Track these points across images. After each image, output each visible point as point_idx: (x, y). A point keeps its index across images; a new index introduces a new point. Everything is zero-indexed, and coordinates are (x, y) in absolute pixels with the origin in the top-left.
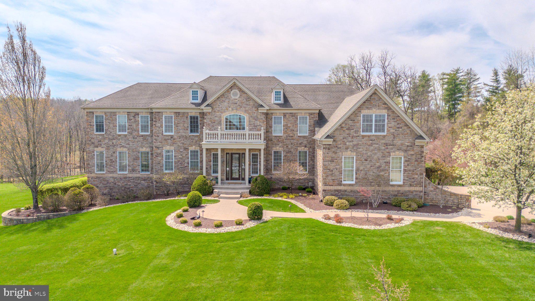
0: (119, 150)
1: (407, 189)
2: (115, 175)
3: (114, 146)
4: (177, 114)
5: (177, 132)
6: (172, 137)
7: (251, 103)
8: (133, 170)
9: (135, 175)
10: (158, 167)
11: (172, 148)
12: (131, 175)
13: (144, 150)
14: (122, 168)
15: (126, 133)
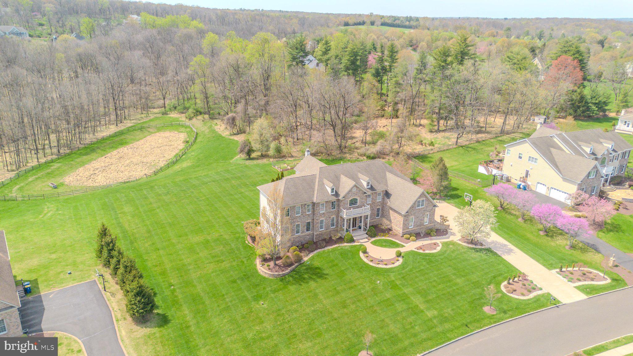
0: (297, 224)
1: (429, 225)
2: (294, 236)
3: (294, 222)
4: (326, 202)
5: (326, 210)
6: (324, 213)
7: (361, 192)
8: (303, 232)
9: (304, 234)
10: (317, 229)
11: (324, 219)
12: (302, 235)
13: (308, 221)
14: (298, 232)
15: (300, 215)
